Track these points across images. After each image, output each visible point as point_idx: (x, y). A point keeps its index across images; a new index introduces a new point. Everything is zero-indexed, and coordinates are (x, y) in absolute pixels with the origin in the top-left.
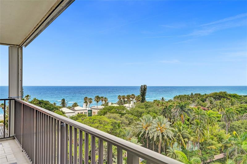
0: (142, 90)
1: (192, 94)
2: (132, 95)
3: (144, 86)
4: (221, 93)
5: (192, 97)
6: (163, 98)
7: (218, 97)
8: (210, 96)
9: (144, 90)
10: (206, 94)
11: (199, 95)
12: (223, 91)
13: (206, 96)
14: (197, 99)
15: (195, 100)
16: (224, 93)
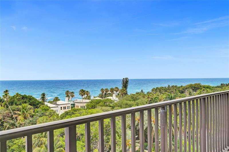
0: (124, 83)
1: (169, 86)
2: (116, 88)
3: (126, 79)
4: (196, 84)
5: (169, 89)
6: (142, 91)
7: (194, 88)
8: (186, 87)
9: (126, 83)
10: (182, 86)
11: (176, 87)
12: (197, 83)
13: (183, 87)
14: (174, 90)
15: (172, 92)
16: (199, 84)
